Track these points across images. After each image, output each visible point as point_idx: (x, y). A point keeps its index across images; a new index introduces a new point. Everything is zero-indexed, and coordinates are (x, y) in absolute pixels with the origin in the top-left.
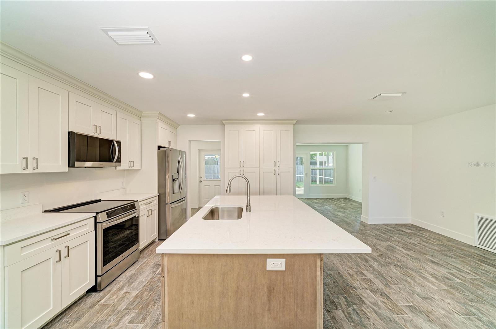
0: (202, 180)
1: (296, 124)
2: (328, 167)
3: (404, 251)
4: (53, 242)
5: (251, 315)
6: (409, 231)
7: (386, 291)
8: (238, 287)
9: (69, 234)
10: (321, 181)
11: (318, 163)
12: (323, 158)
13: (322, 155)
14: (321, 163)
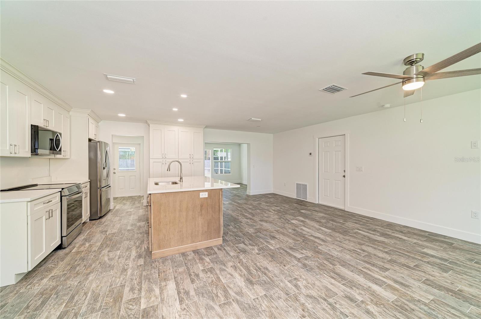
0: (115, 171)
1: (204, 128)
2: (227, 161)
3: (265, 204)
4: (45, 205)
5: (193, 218)
6: (270, 196)
7: (254, 218)
8: (187, 207)
9: (52, 201)
10: (221, 172)
11: (219, 158)
12: (224, 154)
13: (222, 152)
14: (222, 158)
